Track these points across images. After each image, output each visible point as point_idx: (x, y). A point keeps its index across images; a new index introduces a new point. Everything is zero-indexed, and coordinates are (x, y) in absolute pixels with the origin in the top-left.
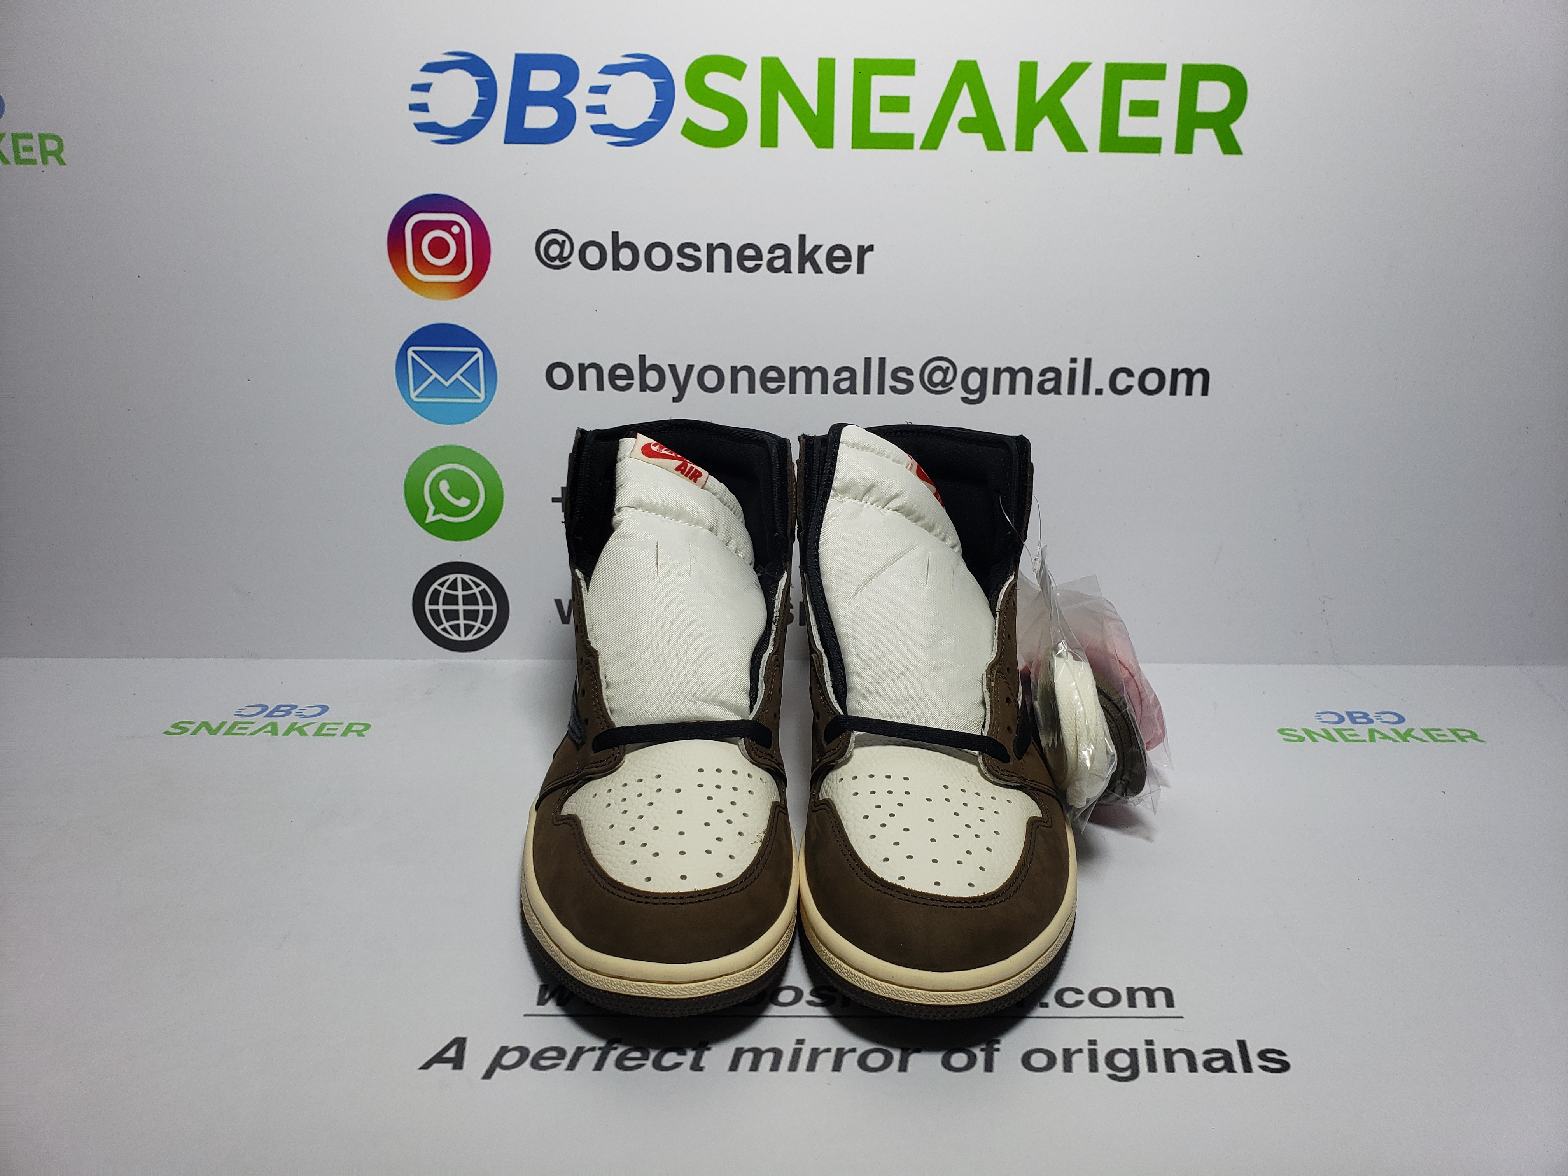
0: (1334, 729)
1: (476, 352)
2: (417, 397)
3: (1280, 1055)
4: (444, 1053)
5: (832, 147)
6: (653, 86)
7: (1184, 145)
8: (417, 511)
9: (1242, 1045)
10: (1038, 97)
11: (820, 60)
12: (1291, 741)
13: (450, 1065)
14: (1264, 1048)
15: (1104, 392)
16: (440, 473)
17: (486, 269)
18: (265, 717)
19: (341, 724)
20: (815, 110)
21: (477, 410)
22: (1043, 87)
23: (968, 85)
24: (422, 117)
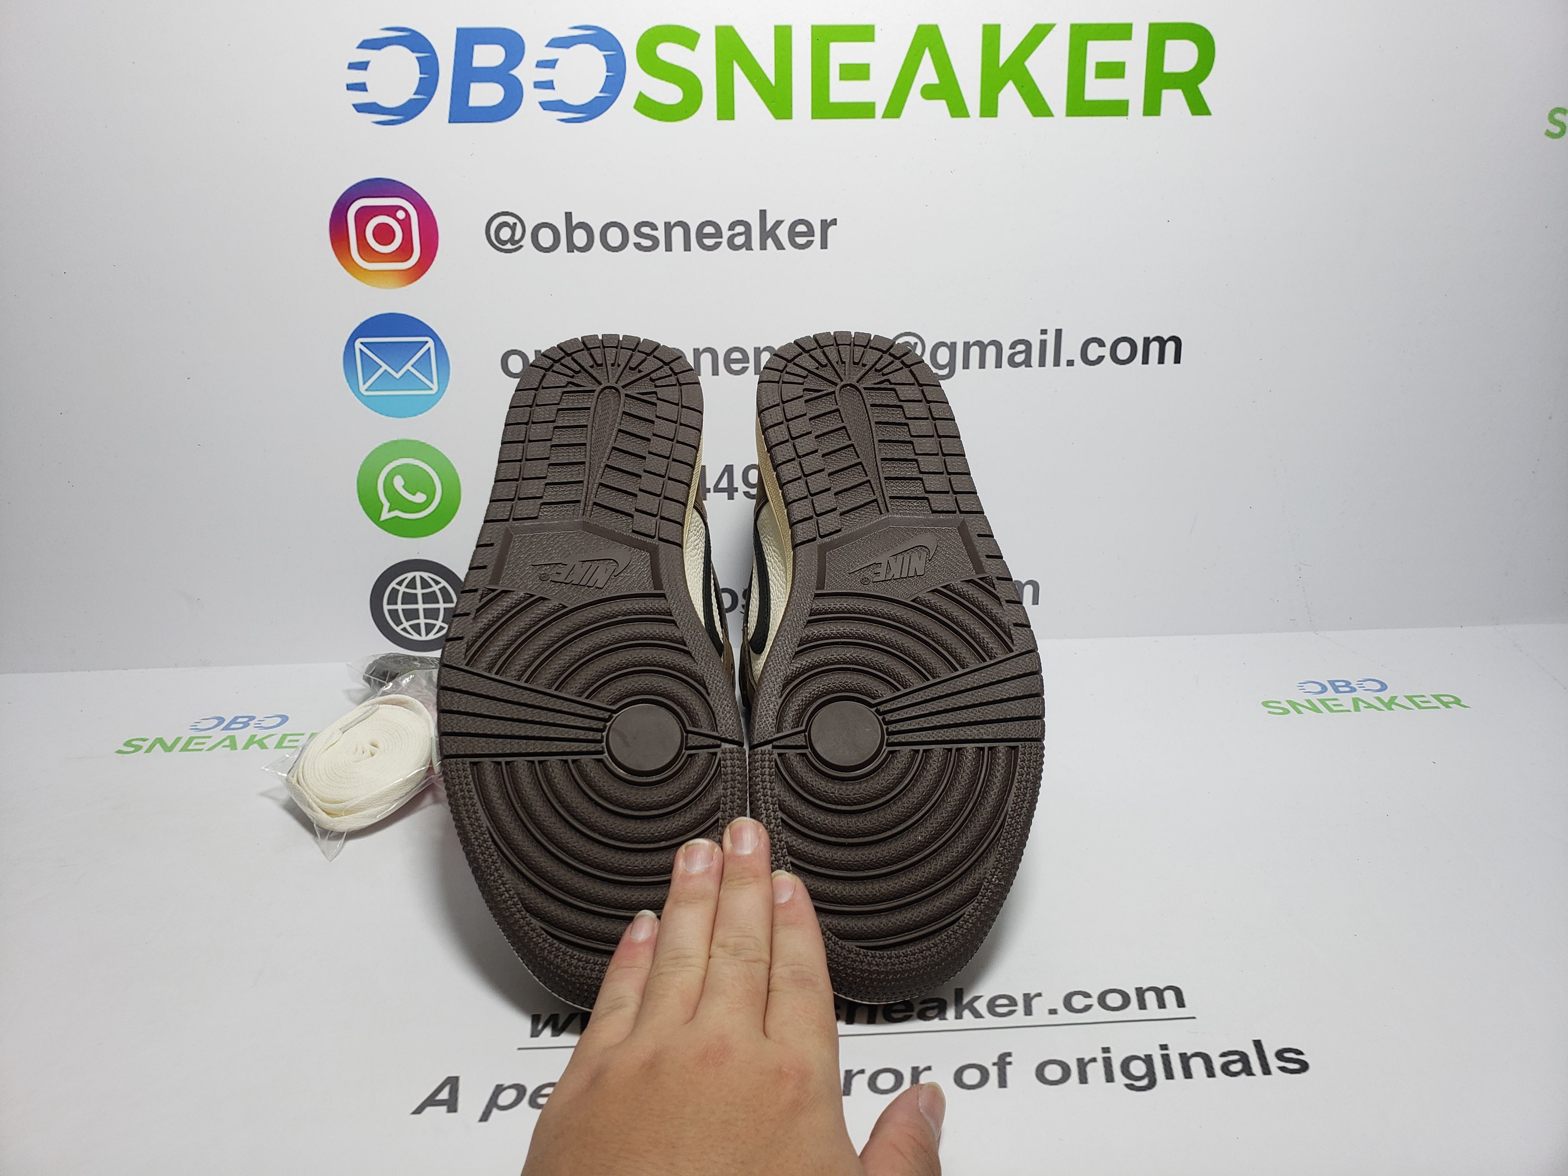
0: (1318, 700)
1: (427, 342)
2: (366, 390)
3: (1297, 1054)
4: (437, 1095)
5: (791, 118)
6: (603, 58)
7: (1152, 107)
8: (372, 509)
9: (1258, 1044)
10: (1002, 62)
11: (776, 27)
12: (1276, 713)
13: (444, 1108)
14: (1281, 1047)
15: (1076, 363)
16: (393, 469)
17: (435, 255)
18: (223, 730)
19: (302, 734)
20: (773, 82)
21: (430, 402)
22: (1006, 50)
23: (930, 51)
24: (361, 98)
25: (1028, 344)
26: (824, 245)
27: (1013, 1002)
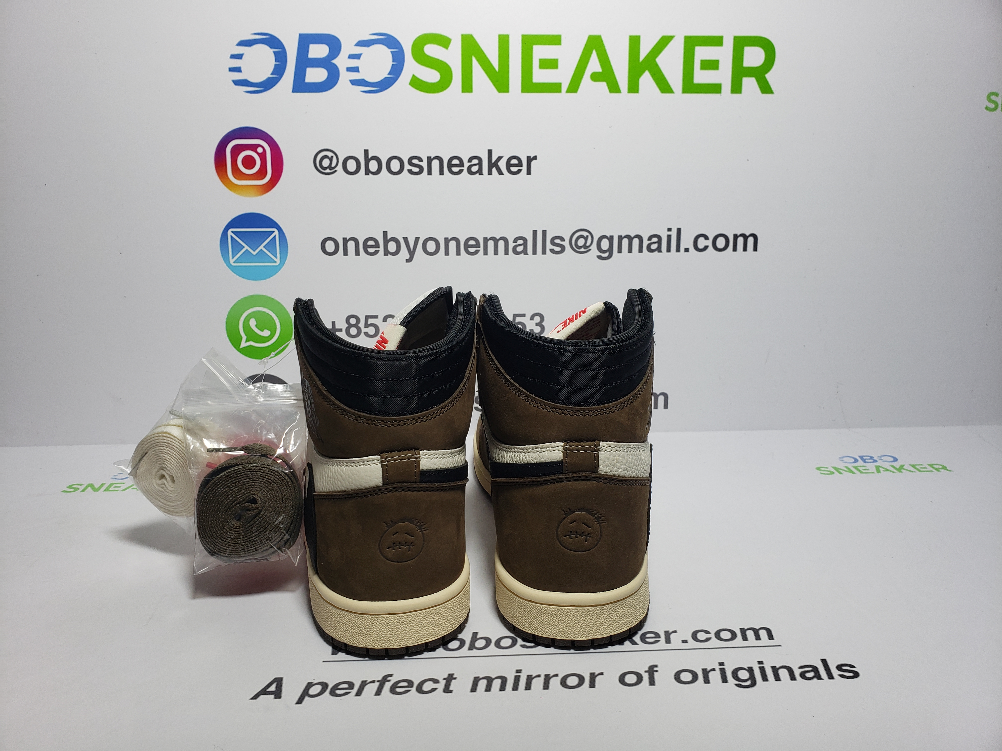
0: (853, 466)
1: (274, 232)
2: (234, 262)
3: (851, 667)
4: (268, 688)
5: (508, 92)
6: (390, 53)
7: (736, 88)
8: (235, 340)
9: (824, 662)
10: (642, 58)
11: (500, 36)
12: (826, 474)
13: (273, 696)
14: (840, 663)
15: (690, 250)
16: (250, 314)
17: (281, 176)
20: (497, 69)
21: (275, 270)
22: (644, 51)
23: (596, 51)
24: (237, 76)
25: (659, 237)
26: (529, 173)
27: (657, 635)
